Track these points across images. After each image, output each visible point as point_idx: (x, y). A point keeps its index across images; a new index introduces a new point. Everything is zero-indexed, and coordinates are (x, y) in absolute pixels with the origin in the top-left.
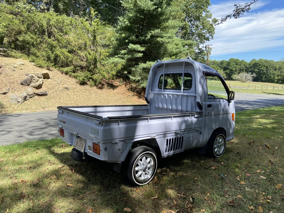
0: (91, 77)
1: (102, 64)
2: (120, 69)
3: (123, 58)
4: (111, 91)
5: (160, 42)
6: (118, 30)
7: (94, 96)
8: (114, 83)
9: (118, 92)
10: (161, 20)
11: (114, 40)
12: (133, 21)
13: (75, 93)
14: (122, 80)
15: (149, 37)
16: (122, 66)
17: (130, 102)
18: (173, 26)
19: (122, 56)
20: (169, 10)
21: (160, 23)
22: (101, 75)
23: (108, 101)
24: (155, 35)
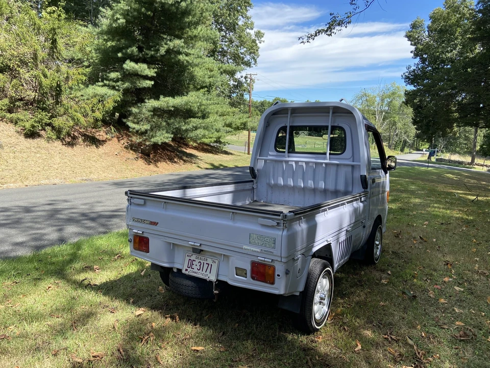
0: (49, 121)
1: (71, 96)
2: (112, 108)
3: (113, 88)
4: (93, 150)
5: (183, 62)
6: (102, 33)
7: (57, 159)
8: (98, 134)
9: (107, 152)
10: (185, 23)
11: (93, 51)
12: (133, 19)
13: (17, 154)
14: (113, 130)
15: (162, 51)
16: (115, 102)
17: (133, 171)
18: (205, 36)
19: (112, 83)
20: (199, 7)
21: (182, 29)
22: (70, 119)
23: (89, 169)
24: (175, 49)
